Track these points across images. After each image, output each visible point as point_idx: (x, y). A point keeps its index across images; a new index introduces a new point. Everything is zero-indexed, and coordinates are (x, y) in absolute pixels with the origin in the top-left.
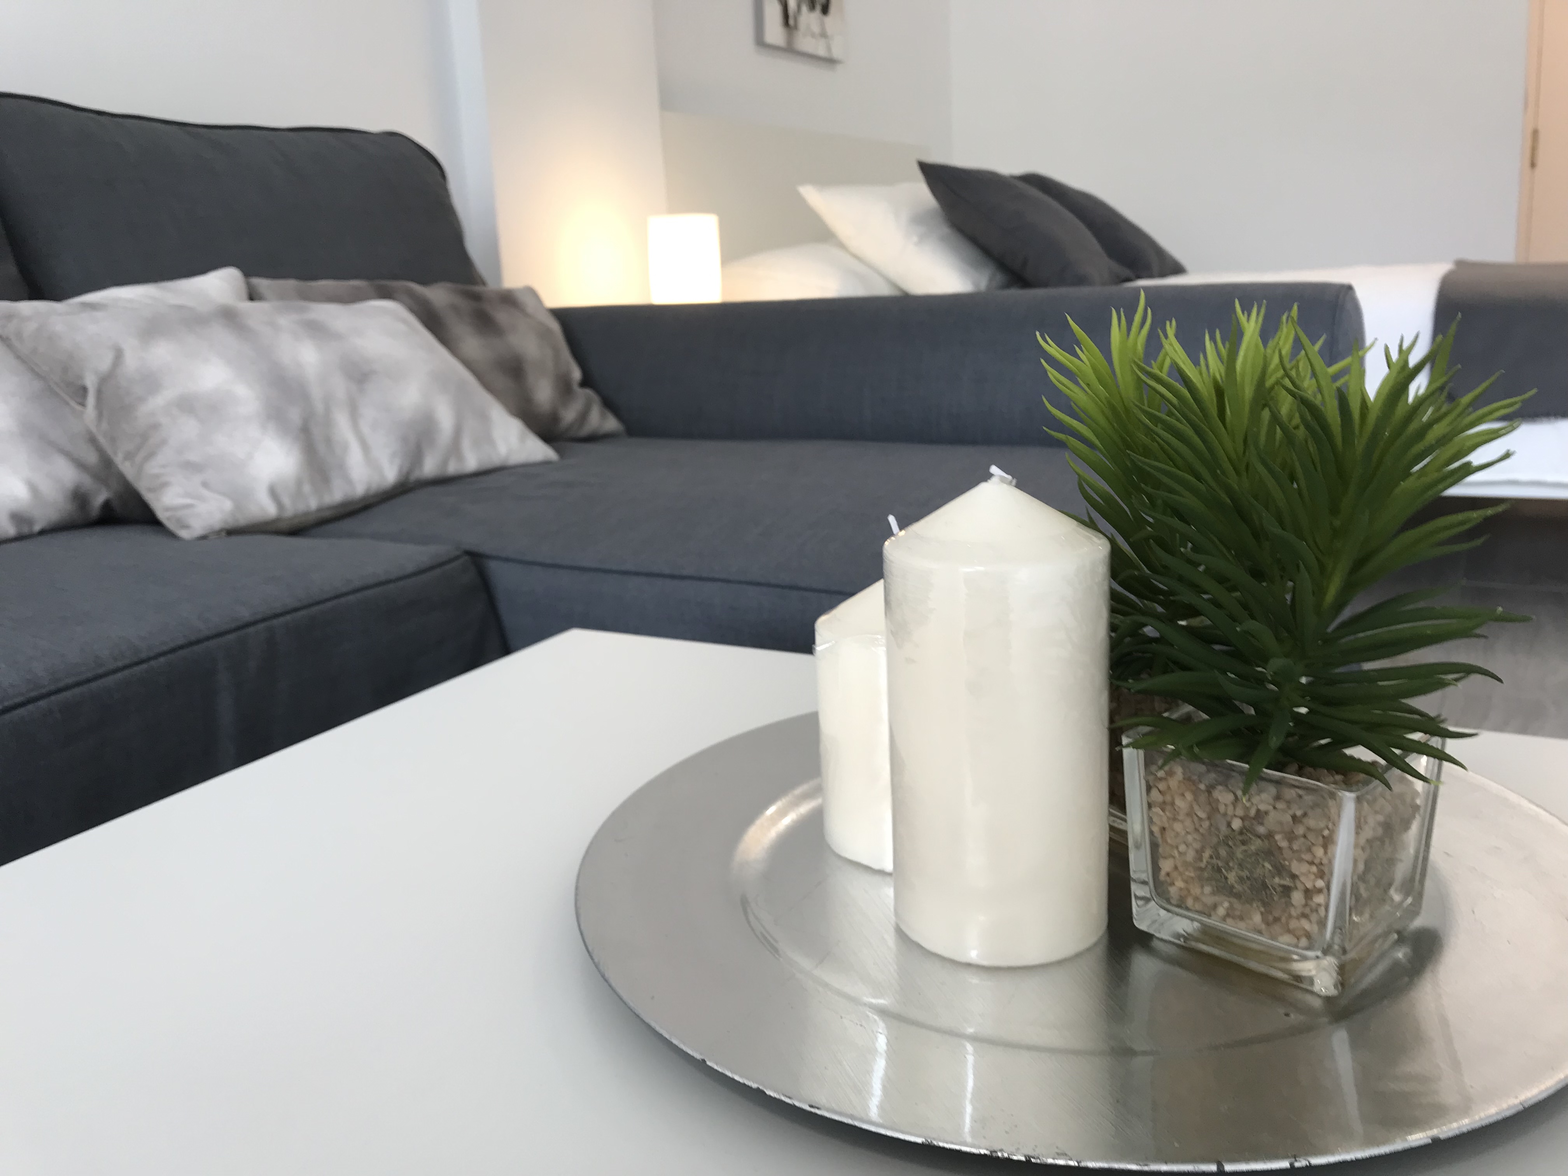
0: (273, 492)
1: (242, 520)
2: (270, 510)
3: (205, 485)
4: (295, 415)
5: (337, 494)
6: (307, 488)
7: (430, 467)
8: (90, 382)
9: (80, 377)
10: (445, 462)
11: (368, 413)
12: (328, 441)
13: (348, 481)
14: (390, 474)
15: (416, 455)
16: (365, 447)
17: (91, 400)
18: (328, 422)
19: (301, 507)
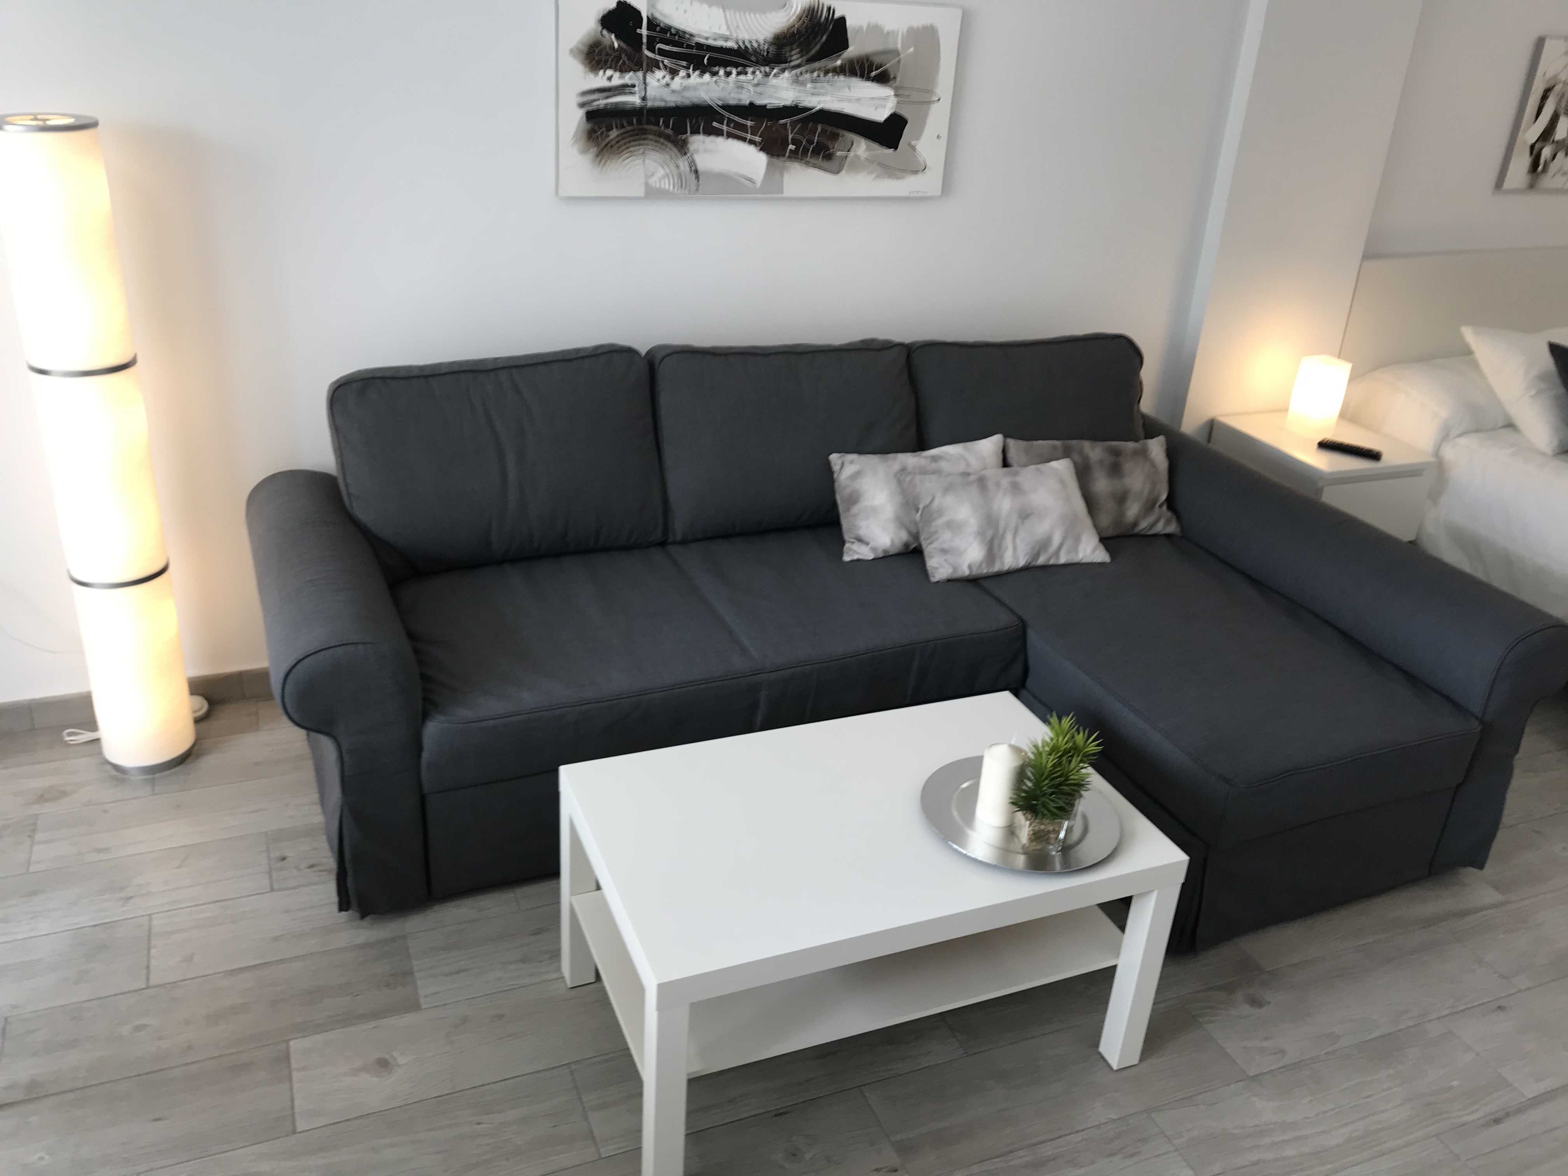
0: (970, 567)
1: (955, 576)
2: (966, 572)
3: (945, 560)
4: (989, 534)
5: (997, 568)
6: (984, 565)
7: (1041, 561)
8: (921, 506)
9: (919, 504)
10: (1050, 559)
11: (1022, 534)
12: (1000, 546)
13: (1002, 563)
14: (1022, 563)
15: (1037, 556)
16: (1015, 549)
17: (920, 512)
18: (1003, 537)
19: (979, 572)
